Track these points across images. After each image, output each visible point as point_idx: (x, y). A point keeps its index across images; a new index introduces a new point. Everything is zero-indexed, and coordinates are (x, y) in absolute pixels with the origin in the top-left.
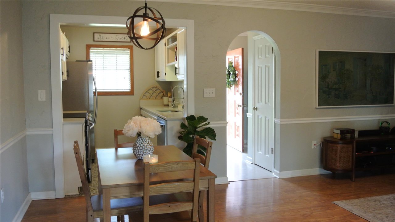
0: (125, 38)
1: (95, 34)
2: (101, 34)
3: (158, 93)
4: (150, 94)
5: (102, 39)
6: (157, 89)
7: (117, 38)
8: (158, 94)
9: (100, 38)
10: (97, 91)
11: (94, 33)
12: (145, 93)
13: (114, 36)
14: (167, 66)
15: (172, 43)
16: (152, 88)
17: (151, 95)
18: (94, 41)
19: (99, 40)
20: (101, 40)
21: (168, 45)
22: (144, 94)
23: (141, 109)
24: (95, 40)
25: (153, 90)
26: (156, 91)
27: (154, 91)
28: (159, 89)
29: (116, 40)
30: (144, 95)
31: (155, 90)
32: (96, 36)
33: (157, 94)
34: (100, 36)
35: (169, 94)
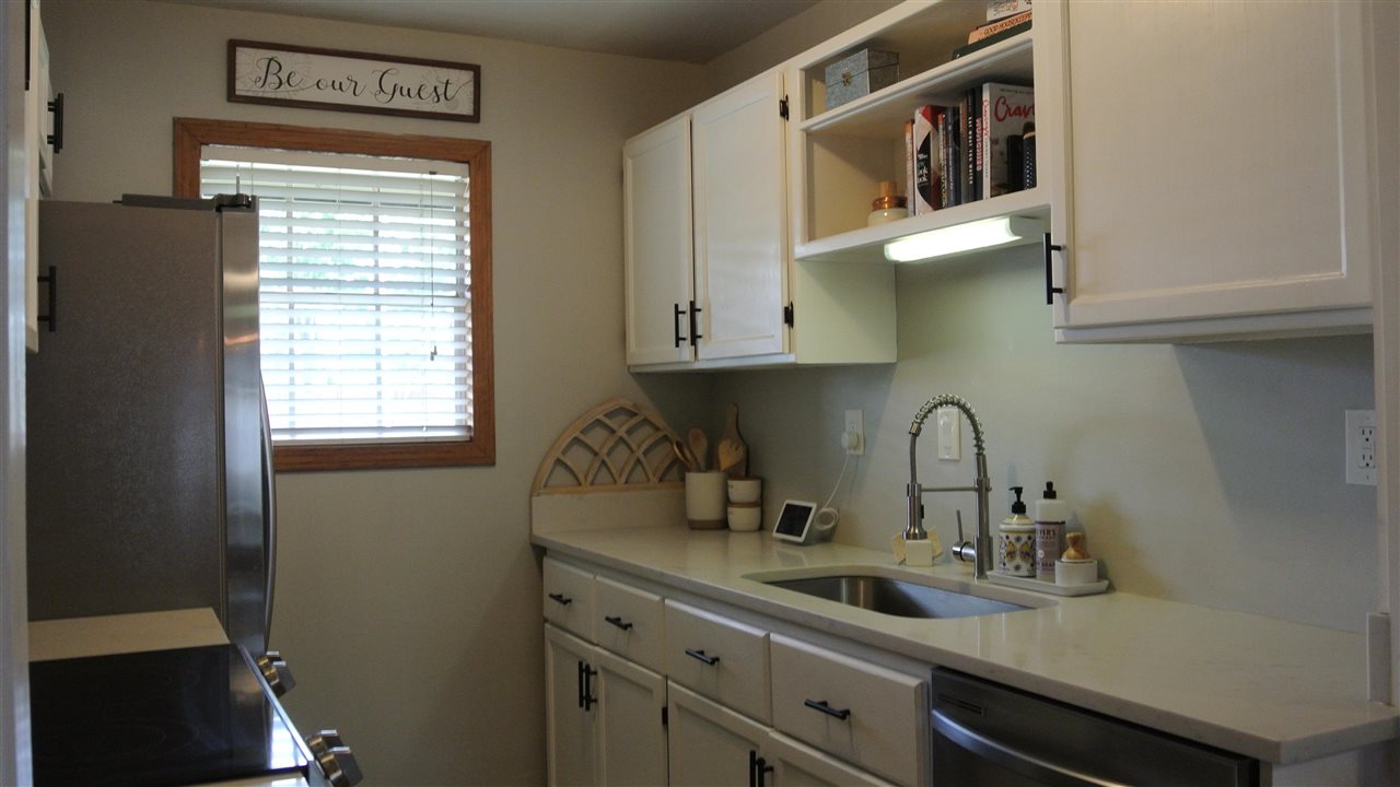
0: (441, 91)
1: (244, 56)
2: (283, 57)
3: (644, 447)
4: (596, 454)
5: (285, 86)
6: (634, 421)
7: (388, 86)
8: (646, 453)
9: (273, 79)
10: (275, 437)
11: (233, 46)
12: (564, 452)
13: (366, 71)
14: (802, 260)
15: (871, 92)
16: (606, 415)
17: (603, 462)
18: (232, 96)
19: (269, 93)
20: (282, 94)
21: (809, 114)
22: (558, 454)
23: (540, 551)
24: (242, 88)
25: (613, 432)
26: (629, 432)
27: (622, 432)
28: (646, 421)
29: (381, 101)
30: (559, 462)
31: (625, 428)
32: (250, 64)
33: (640, 454)
34: (274, 67)
35: (728, 456)
